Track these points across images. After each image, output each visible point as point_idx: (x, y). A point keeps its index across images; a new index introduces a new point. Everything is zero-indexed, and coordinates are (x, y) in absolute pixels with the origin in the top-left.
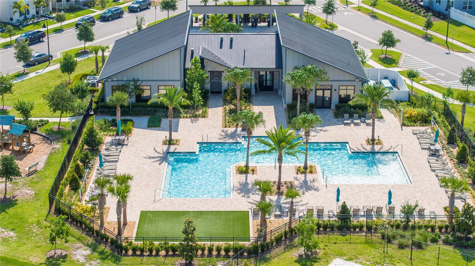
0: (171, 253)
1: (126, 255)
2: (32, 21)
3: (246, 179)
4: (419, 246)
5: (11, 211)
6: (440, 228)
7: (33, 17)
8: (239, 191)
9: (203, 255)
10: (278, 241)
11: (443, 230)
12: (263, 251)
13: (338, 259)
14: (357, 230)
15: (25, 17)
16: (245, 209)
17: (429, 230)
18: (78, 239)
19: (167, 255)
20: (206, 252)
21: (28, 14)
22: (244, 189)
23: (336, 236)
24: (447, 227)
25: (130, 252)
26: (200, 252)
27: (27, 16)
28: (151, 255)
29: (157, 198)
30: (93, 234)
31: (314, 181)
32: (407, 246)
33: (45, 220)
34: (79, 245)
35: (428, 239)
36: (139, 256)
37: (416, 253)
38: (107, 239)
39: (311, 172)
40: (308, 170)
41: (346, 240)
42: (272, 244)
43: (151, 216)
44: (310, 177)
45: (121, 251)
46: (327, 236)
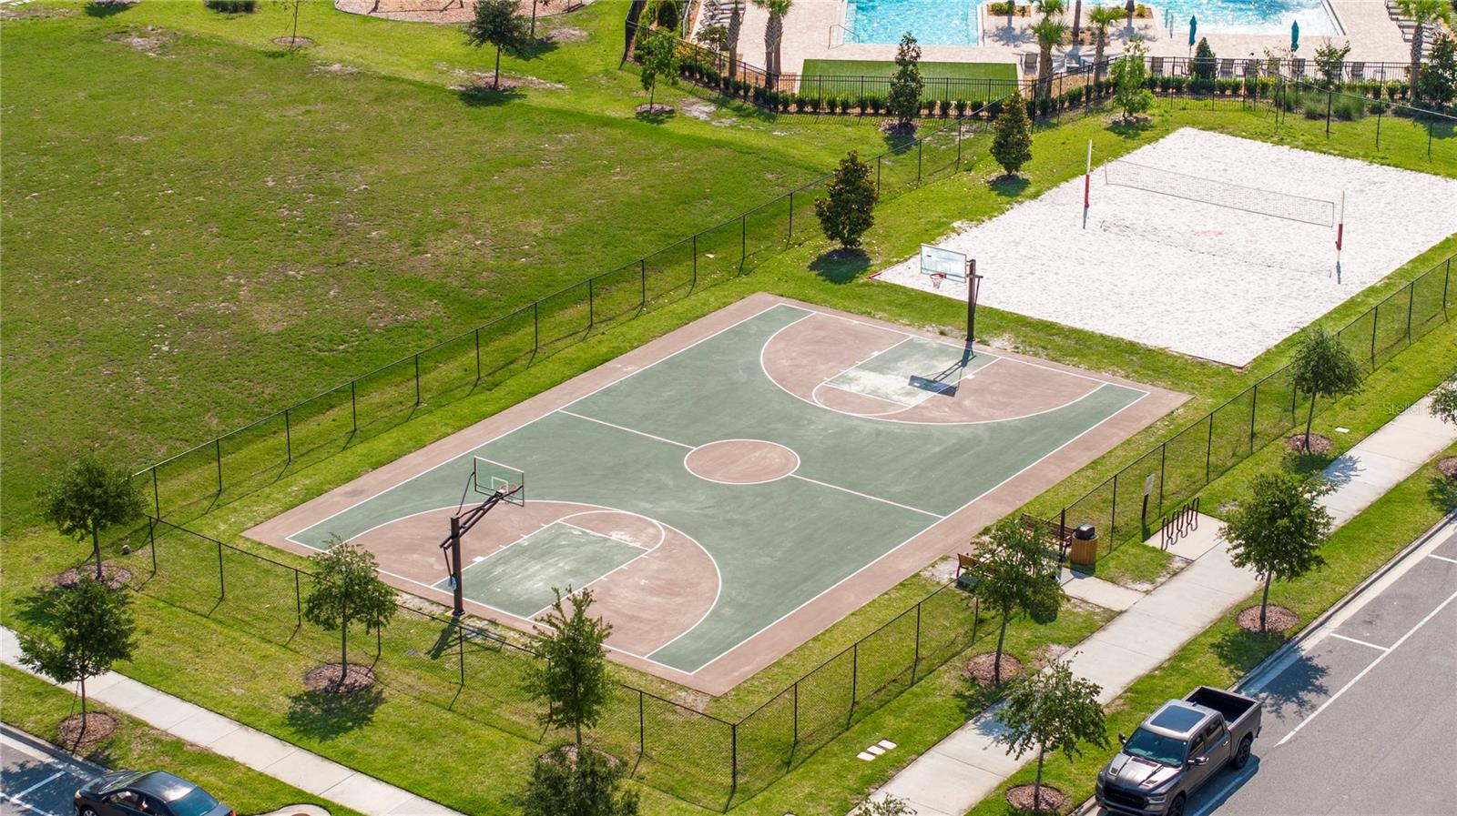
0: (870, 111)
1: (785, 111)
3: (1010, 22)
4: (1345, 115)
5: (549, 57)
6: (1392, 92)
8: (996, 38)
9: (930, 115)
10: (1074, 99)
11: (1397, 96)
12: (1044, 113)
13: (1188, 129)
14: (1228, 92)
16: (1011, 60)
17: (1370, 96)
18: (690, 92)
19: (863, 114)
20: (937, 111)
22: (1007, 36)
23: (1187, 100)
24: (1404, 90)
25: (793, 108)
26: (924, 112)
28: (832, 113)
29: (834, 43)
30: (718, 85)
31: (1146, 27)
32: (1322, 116)
33: (620, 69)
34: (693, 100)
35: (1366, 109)
36: (810, 113)
37: (1336, 125)
38: (747, 89)
39: (1141, 15)
40: (1135, 13)
41: (1206, 106)
42: (1062, 103)
43: (825, 66)
44: (1137, 23)
45: (776, 107)
46: (1169, 99)
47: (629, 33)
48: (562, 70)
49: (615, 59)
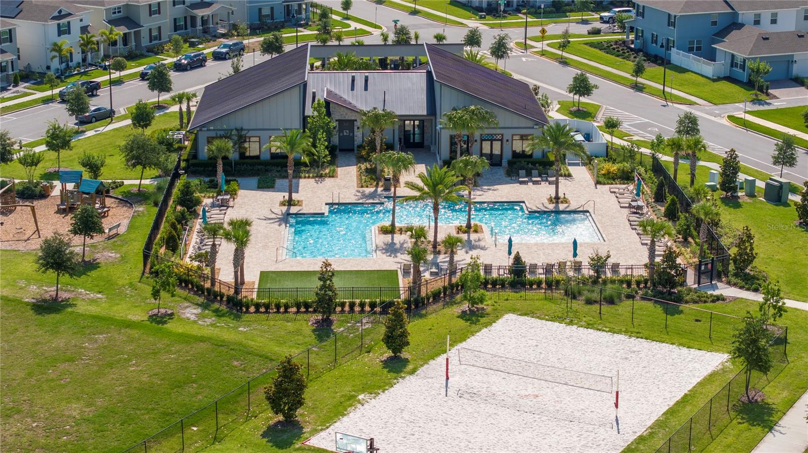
0: (303, 309)
1: (247, 312)
2: (78, 71)
3: (393, 239)
4: (611, 301)
5: (94, 274)
6: (638, 283)
7: (78, 65)
8: (384, 251)
9: (342, 311)
10: (436, 296)
11: (642, 286)
12: (417, 306)
13: (511, 315)
14: (534, 287)
15: (68, 65)
16: (394, 267)
17: (625, 286)
18: (185, 299)
19: (298, 312)
20: (347, 308)
21: (72, 61)
22: (391, 249)
23: (508, 293)
24: (646, 282)
25: (252, 309)
26: (339, 309)
27: (71, 64)
28: (278, 312)
29: (280, 258)
30: (203, 293)
31: (479, 240)
32: (596, 302)
33: (140, 282)
34: (187, 304)
35: (623, 295)
36: (263, 313)
37: (606, 308)
38: (222, 296)
39: (476, 231)
40: (472, 230)
41: (521, 297)
42: (428, 299)
43: (274, 276)
44: (473, 236)
45: (241, 309)
46: (497, 293)
47: (146, 257)
48: (102, 283)
49: (138, 274)
